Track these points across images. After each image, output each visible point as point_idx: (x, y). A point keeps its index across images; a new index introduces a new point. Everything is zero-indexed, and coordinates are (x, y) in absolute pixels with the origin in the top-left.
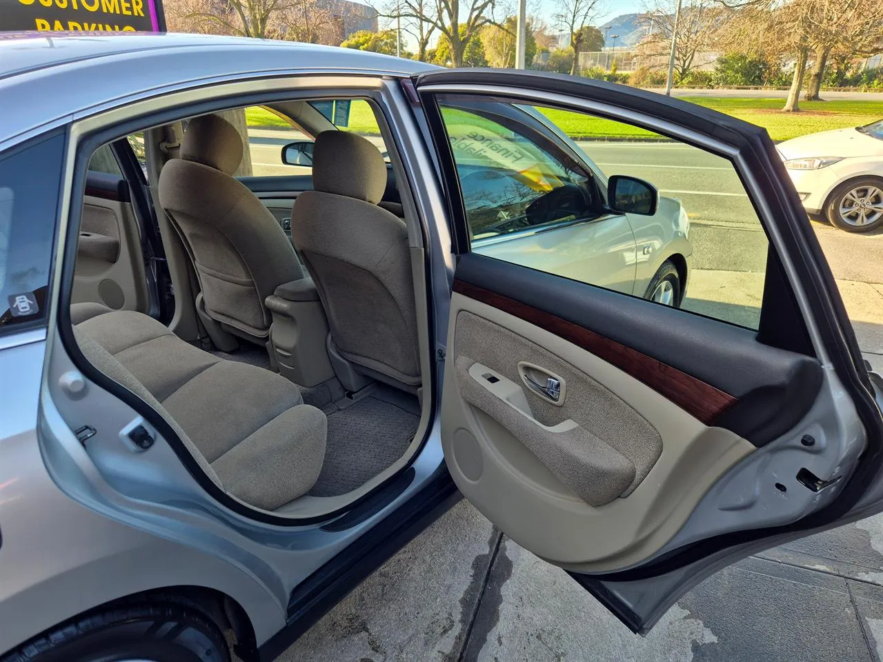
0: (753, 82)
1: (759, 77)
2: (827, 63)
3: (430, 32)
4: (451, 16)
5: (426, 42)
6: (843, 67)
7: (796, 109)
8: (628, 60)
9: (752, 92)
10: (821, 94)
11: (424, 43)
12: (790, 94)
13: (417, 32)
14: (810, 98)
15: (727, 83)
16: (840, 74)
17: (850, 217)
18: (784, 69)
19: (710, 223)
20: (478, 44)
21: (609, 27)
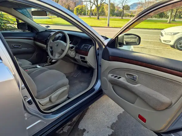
0: (161, 17)
1: (162, 16)
2: (177, 13)
3: (93, 5)
4: (96, 2)
5: (92, 7)
6: (180, 14)
7: (170, 23)
8: (135, 12)
9: (161, 19)
10: (175, 20)
11: (91, 8)
12: (168, 20)
13: (90, 5)
14: (173, 20)
15: (156, 17)
16: (180, 16)
17: (180, 47)
18: (168, 15)
19: (147, 47)
20: (103, 8)
21: (131, 5)
